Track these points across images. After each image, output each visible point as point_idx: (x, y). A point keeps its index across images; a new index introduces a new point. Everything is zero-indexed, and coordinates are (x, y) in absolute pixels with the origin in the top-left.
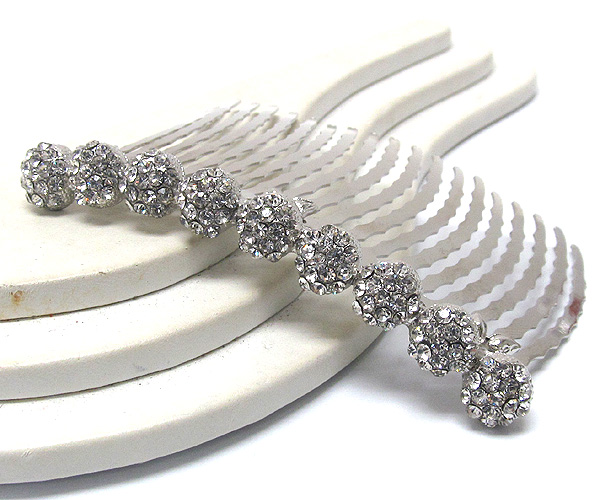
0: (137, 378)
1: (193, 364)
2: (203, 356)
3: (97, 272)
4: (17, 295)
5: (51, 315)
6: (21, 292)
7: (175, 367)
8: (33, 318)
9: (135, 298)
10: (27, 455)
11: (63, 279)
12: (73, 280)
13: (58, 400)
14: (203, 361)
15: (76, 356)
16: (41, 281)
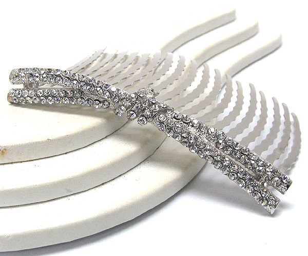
0: (67, 196)
2: (103, 184)
3: (46, 139)
4: (3, 151)
5: (21, 162)
6: (5, 150)
8: (12, 163)
9: (66, 153)
10: (8, 237)
12: (34, 143)
14: (103, 187)
15: (35, 184)
16: (16, 144)
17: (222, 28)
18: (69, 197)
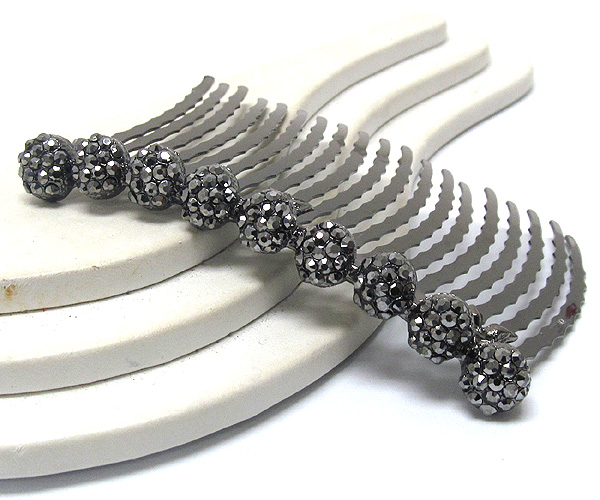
0: (130, 374)
1: (187, 359)
2: (197, 351)
3: (90, 267)
4: (10, 289)
5: (44, 310)
6: (14, 287)
7: (169, 362)
8: (26, 312)
9: (128, 293)
10: (20, 450)
11: (56, 272)
12: (67, 274)
13: (51, 395)
14: (197, 356)
16: (34, 275)
17: (421, 57)
18: (134, 376)
